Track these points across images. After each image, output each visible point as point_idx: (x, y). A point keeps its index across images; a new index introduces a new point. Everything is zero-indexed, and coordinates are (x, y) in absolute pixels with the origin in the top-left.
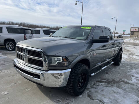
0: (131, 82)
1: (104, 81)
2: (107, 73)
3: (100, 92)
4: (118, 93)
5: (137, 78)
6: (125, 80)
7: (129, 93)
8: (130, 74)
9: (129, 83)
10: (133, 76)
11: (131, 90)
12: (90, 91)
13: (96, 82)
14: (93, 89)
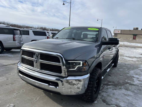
0: (135, 83)
1: (110, 83)
2: (110, 75)
3: (113, 96)
4: (128, 95)
5: (138, 79)
6: (129, 81)
7: (139, 95)
8: (130, 75)
9: (134, 85)
10: (133, 77)
11: (139, 91)
12: (102, 96)
13: (103, 85)
14: (104, 93)
